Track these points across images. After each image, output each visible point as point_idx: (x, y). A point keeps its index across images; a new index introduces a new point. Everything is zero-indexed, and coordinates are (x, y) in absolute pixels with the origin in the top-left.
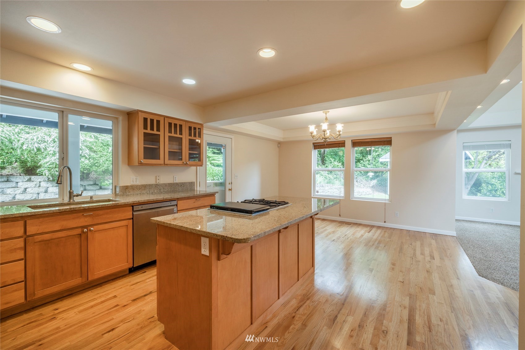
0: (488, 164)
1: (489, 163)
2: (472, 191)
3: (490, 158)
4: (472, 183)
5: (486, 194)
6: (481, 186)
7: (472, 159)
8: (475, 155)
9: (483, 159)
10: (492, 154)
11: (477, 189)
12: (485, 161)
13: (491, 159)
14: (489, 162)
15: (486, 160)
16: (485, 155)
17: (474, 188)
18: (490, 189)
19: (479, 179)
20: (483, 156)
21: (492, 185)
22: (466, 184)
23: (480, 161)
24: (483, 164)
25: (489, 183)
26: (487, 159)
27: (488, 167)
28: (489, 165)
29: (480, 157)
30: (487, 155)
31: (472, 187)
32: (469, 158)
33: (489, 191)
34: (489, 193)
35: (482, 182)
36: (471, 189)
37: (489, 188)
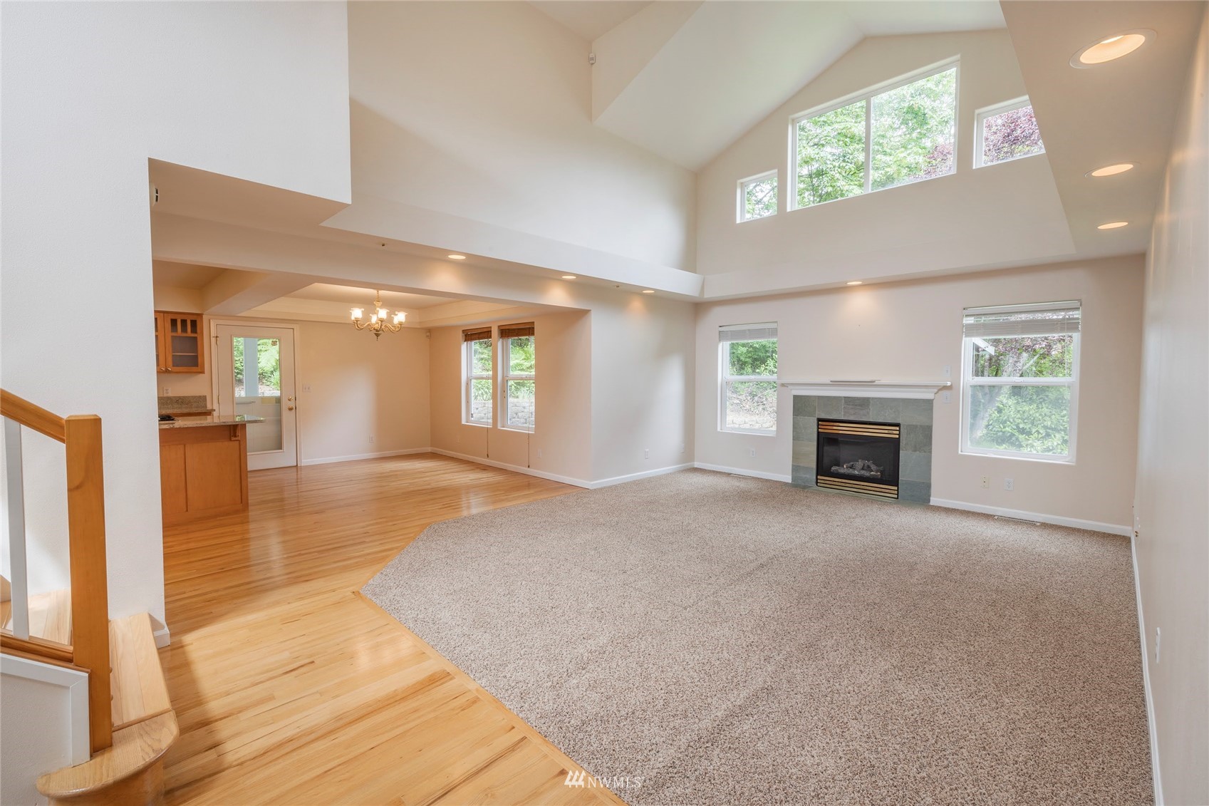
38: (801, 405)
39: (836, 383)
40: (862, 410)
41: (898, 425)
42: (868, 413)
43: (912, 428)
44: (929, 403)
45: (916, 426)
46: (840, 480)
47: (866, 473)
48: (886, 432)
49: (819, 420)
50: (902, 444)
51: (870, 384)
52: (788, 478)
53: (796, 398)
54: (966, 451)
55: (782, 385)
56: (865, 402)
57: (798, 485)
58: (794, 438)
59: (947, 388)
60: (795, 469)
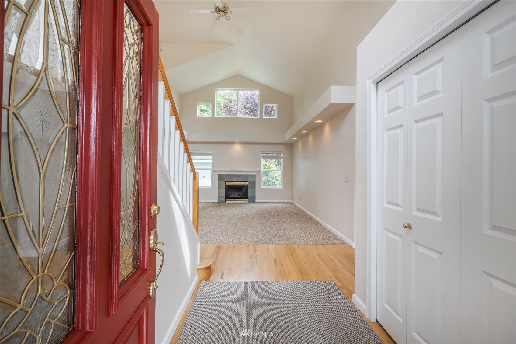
38: (220, 177)
39: (232, 171)
41: (247, 182)
42: (240, 179)
43: (251, 182)
44: (255, 175)
45: (252, 182)
46: (232, 199)
47: (239, 196)
48: (245, 184)
49: (226, 182)
50: (249, 187)
51: (241, 171)
52: (217, 201)
53: (219, 175)
54: (263, 187)
55: (215, 171)
56: (239, 176)
57: (220, 202)
58: (219, 188)
59: (259, 171)
60: (219, 197)
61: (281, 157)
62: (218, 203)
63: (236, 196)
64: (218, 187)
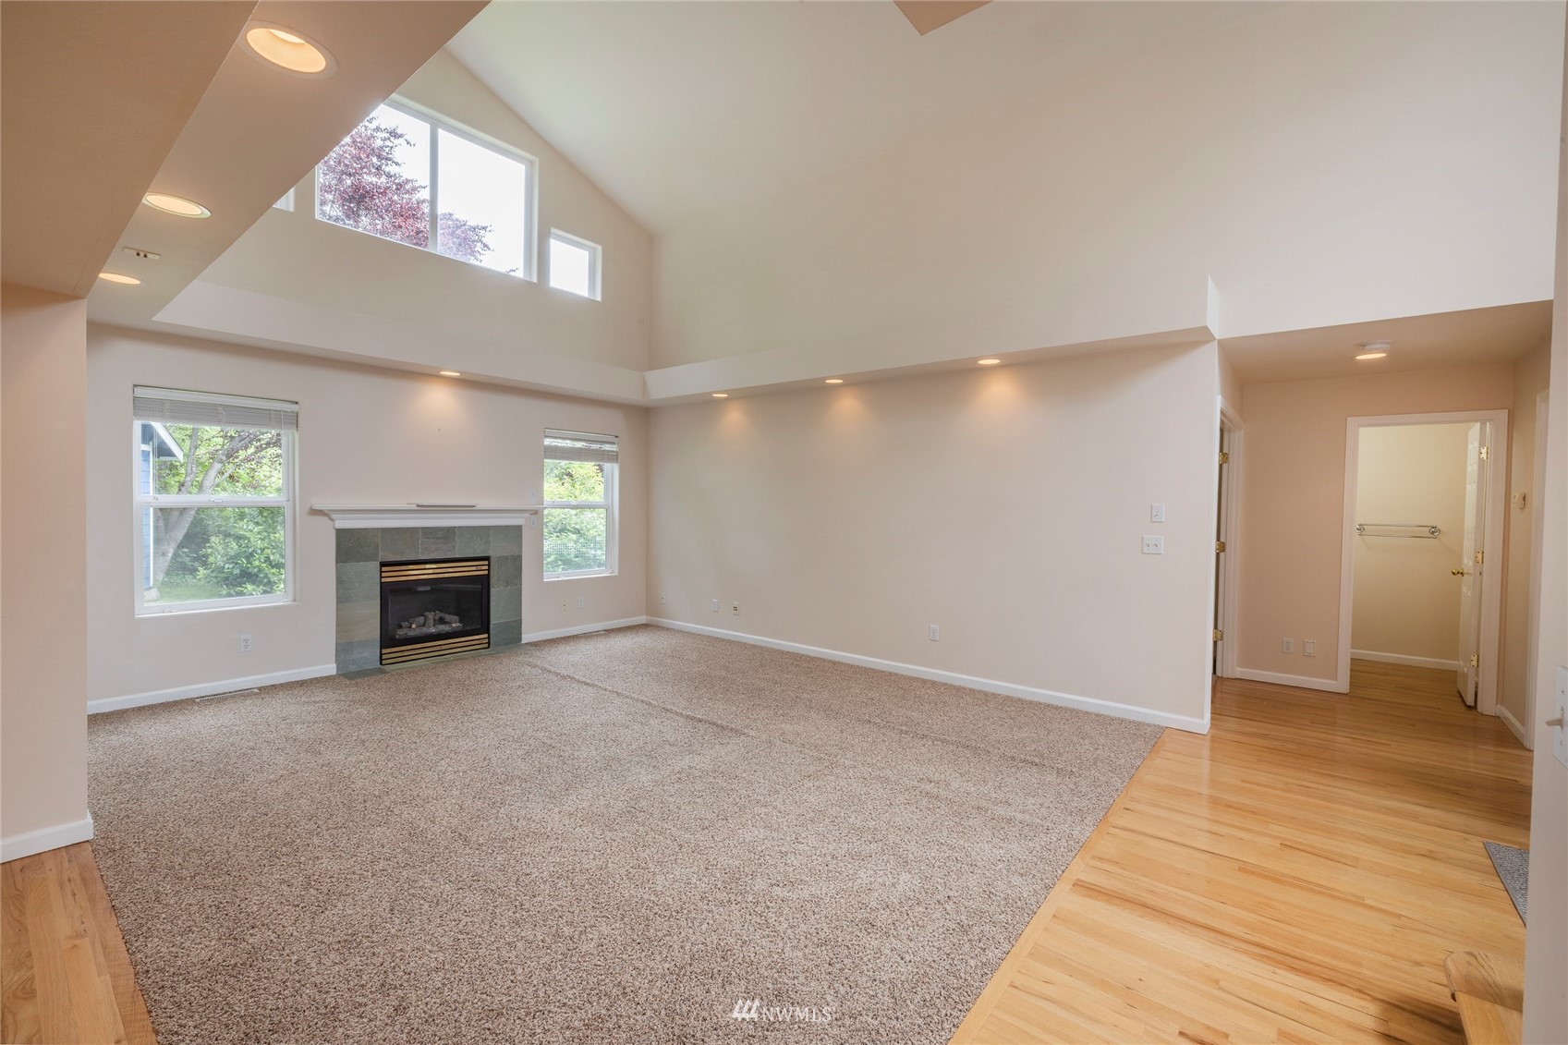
0: (227, 475)
1: (229, 472)
2: (179, 559)
3: (230, 455)
4: (179, 534)
5: (224, 567)
6: (208, 545)
7: (180, 455)
8: (188, 443)
9: (213, 456)
10: (236, 444)
11: (197, 553)
12: (218, 466)
13: (236, 460)
14: (230, 469)
15: (221, 461)
16: (219, 447)
17: (186, 550)
18: (232, 553)
19: (202, 520)
20: (211, 449)
21: (239, 538)
22: (158, 541)
23: (202, 464)
24: (213, 473)
25: (229, 535)
26: (224, 458)
27: (225, 484)
28: (231, 477)
29: (201, 451)
30: (223, 446)
31: (180, 546)
32: (171, 454)
33: (231, 558)
34: (231, 566)
35: (210, 529)
36: (176, 555)
37: (232, 548)
38: (350, 545)
39: (423, 509)
40: (446, 543)
41: (487, 558)
42: (454, 546)
43: (503, 559)
44: (519, 528)
45: (507, 558)
46: (409, 647)
47: (445, 628)
48: (474, 568)
49: (383, 564)
50: (493, 581)
51: (469, 509)
52: (330, 669)
53: (341, 533)
54: (549, 577)
55: (315, 512)
56: (449, 533)
57: (349, 675)
58: (340, 600)
59: (536, 512)
60: (343, 649)
61: (612, 457)
62: (339, 675)
63: (433, 630)
64: (338, 598)
